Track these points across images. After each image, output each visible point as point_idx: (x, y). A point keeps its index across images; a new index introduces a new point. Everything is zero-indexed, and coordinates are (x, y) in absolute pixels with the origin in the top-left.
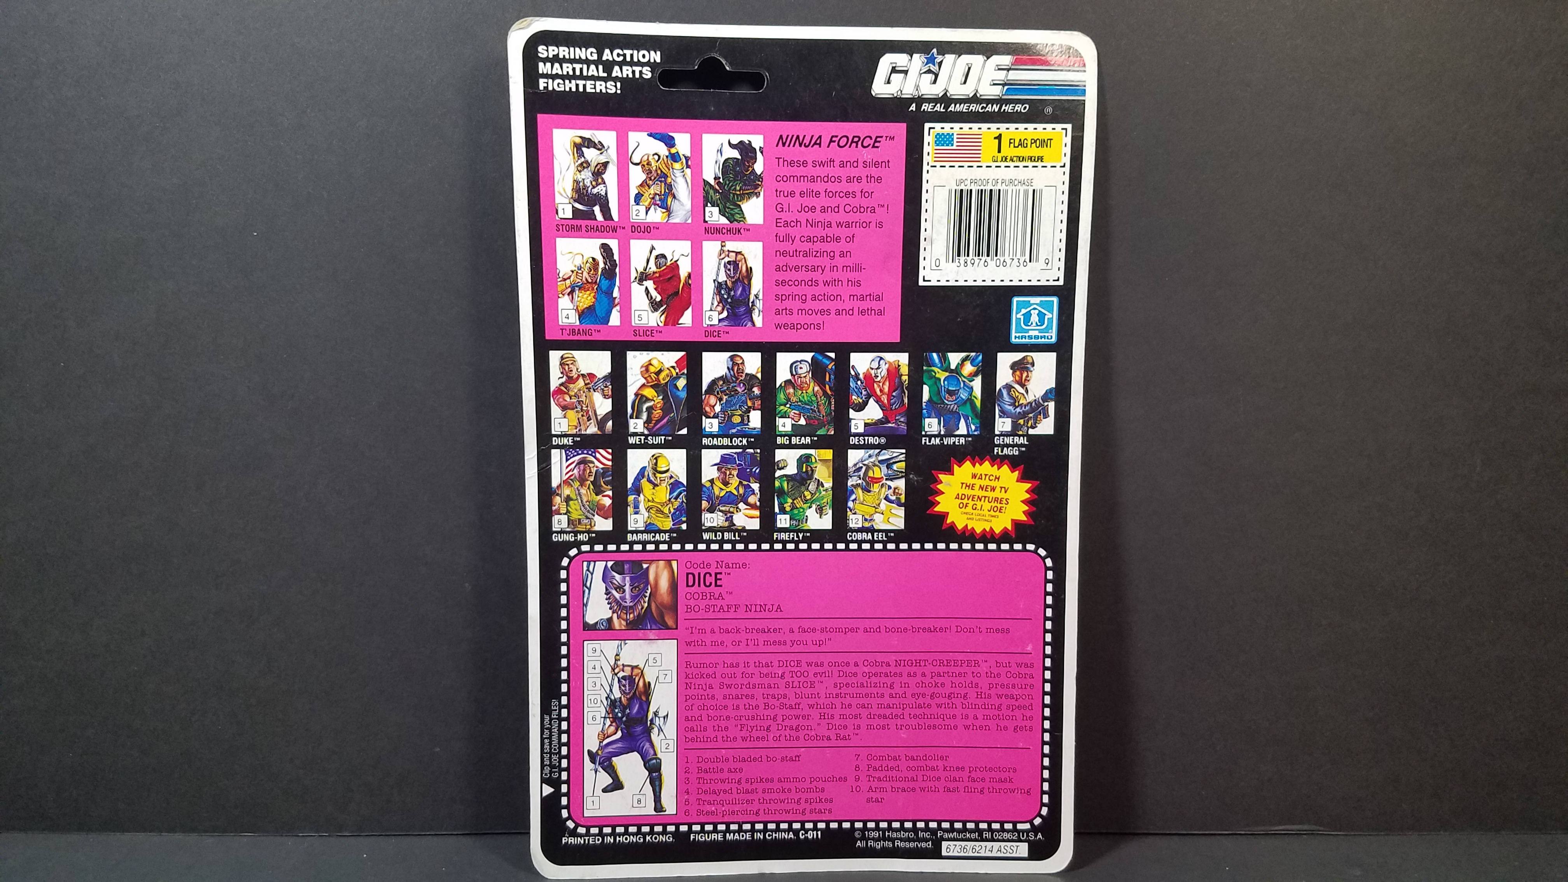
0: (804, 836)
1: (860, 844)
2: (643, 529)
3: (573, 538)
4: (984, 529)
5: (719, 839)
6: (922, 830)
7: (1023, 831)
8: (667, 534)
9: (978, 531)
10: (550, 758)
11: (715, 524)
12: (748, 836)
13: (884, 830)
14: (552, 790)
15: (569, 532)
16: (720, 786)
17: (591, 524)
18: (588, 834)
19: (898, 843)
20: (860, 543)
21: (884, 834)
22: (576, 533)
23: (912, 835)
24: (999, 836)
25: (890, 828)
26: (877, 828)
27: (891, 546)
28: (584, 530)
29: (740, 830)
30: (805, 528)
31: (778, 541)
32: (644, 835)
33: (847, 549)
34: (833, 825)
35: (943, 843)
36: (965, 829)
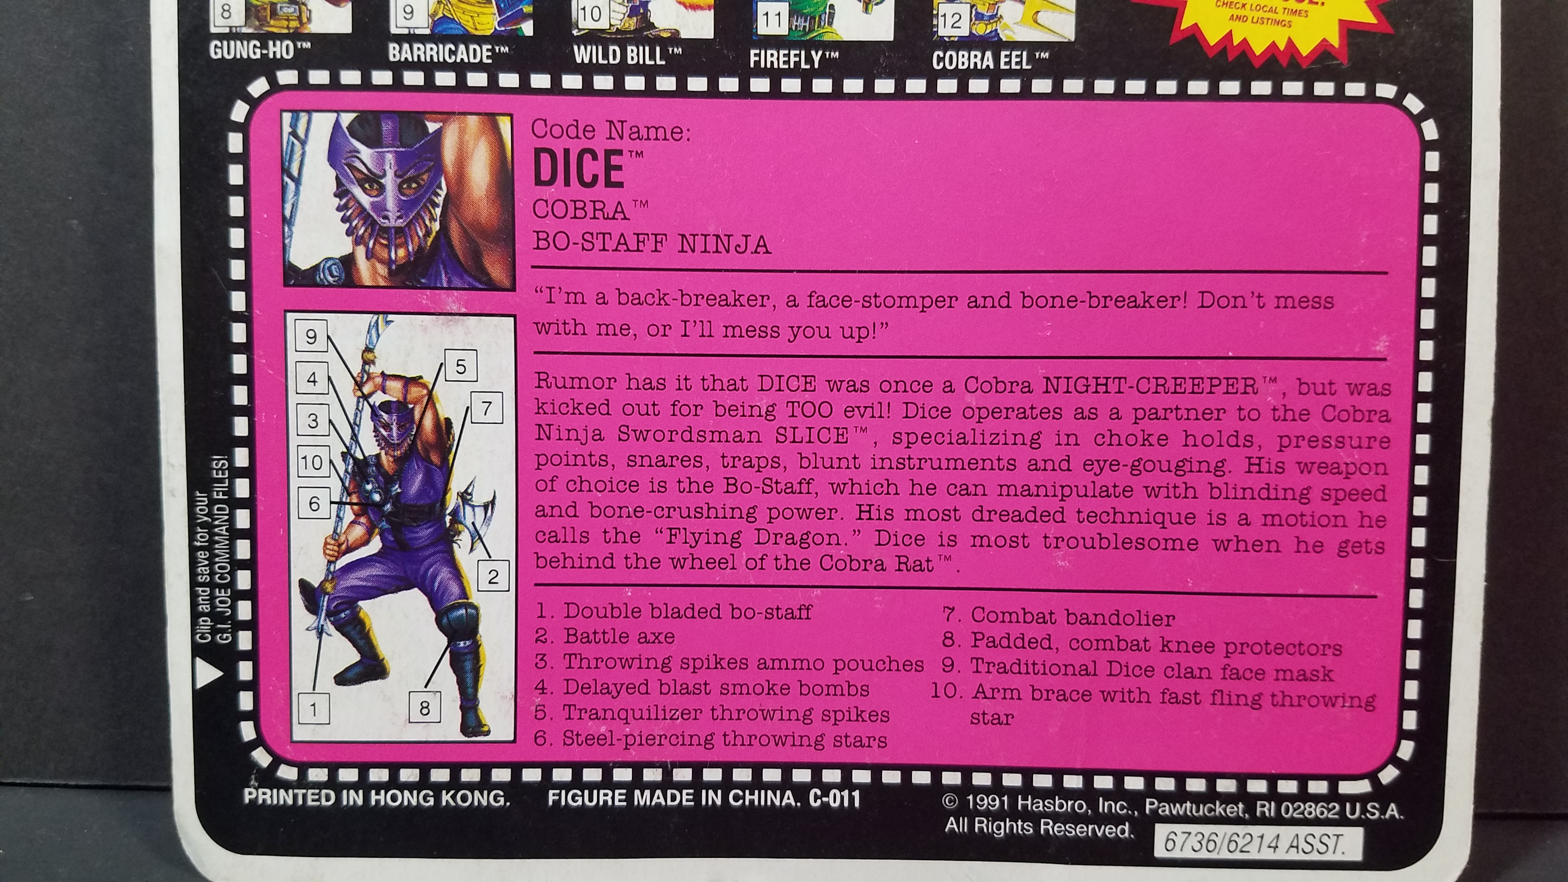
0: (819, 801)
1: (955, 826)
2: (427, 32)
3: (258, 51)
4: (1273, 45)
5: (617, 803)
6: (1106, 794)
7: (1353, 799)
8: (485, 47)
9: (1259, 47)
10: (212, 598)
11: (603, 24)
12: (685, 798)
13: (1013, 792)
14: (216, 674)
15: (249, 37)
16: (620, 676)
17: (299, 18)
18: (302, 782)
19: (1048, 827)
20: (963, 76)
21: (1013, 803)
22: (264, 39)
23: (1081, 806)
24: (1295, 810)
25: (1028, 789)
26: (997, 788)
27: (1042, 86)
28: (285, 31)
29: (667, 783)
30: (827, 38)
31: (760, 72)
32: (438, 788)
33: (931, 93)
34: (891, 777)
35: (1158, 827)
36: (1211, 795)
